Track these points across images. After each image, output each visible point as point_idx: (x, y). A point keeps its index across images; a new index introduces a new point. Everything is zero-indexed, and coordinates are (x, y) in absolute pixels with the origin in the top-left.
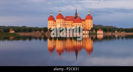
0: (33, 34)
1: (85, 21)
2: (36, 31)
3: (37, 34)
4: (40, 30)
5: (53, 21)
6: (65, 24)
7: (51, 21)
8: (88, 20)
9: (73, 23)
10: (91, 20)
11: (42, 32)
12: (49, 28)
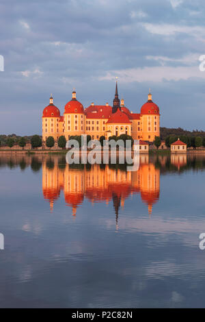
0: (4, 152)
1: (139, 119)
2: (11, 146)
3: (14, 152)
4: (22, 142)
6: (88, 125)
8: (147, 116)
9: (108, 123)
10: (154, 116)
11: (28, 147)
12: (45, 136)
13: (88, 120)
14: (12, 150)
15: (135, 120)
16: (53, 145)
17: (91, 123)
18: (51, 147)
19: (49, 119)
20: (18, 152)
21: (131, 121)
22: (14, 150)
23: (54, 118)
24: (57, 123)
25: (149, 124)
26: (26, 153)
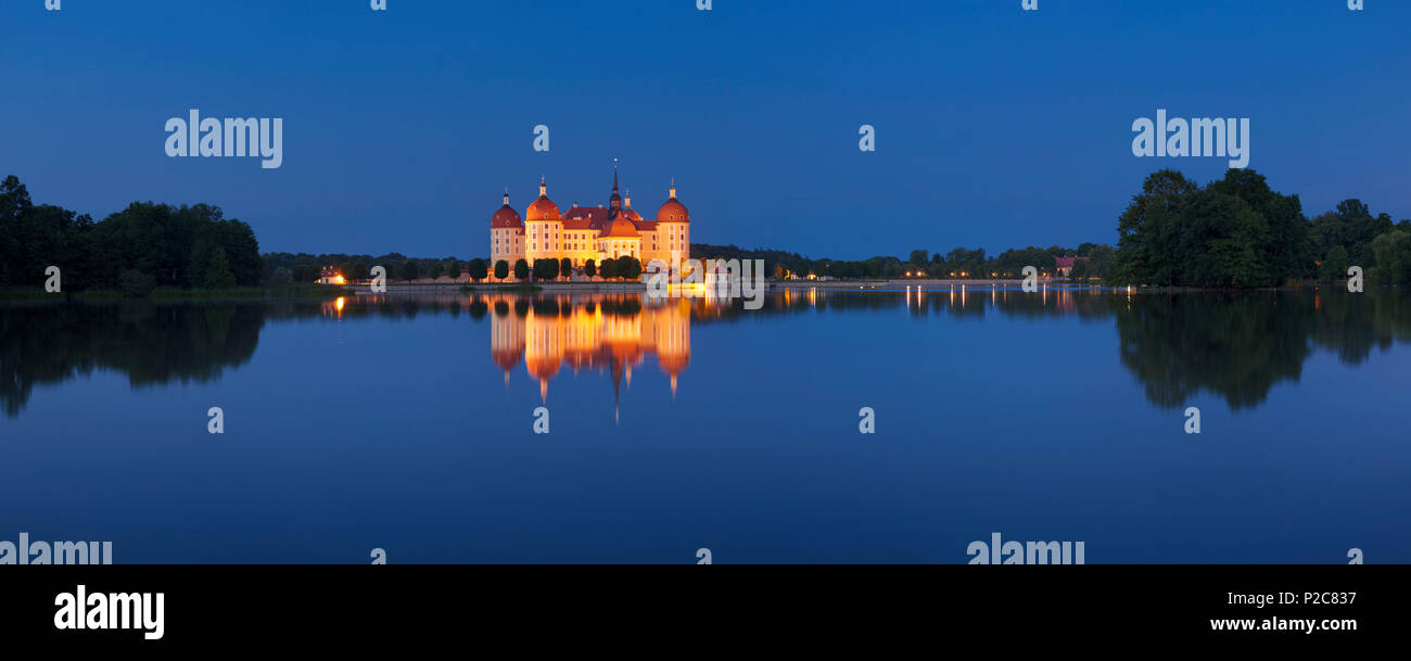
0: (424, 288)
1: (654, 229)
2: (435, 278)
3: (440, 287)
4: (455, 269)
5: (512, 231)
6: (567, 241)
7: (505, 230)
8: (669, 225)
9: (600, 236)
10: (680, 224)
11: (465, 278)
12: (495, 258)
13: (568, 232)
14: (437, 284)
15: (648, 232)
16: (506, 275)
17: (572, 237)
18: (503, 277)
19: (502, 231)
20: (447, 287)
21: (639, 232)
22: (423, 284)
23: (510, 230)
24: (516, 237)
25: (672, 238)
26: (461, 290)
